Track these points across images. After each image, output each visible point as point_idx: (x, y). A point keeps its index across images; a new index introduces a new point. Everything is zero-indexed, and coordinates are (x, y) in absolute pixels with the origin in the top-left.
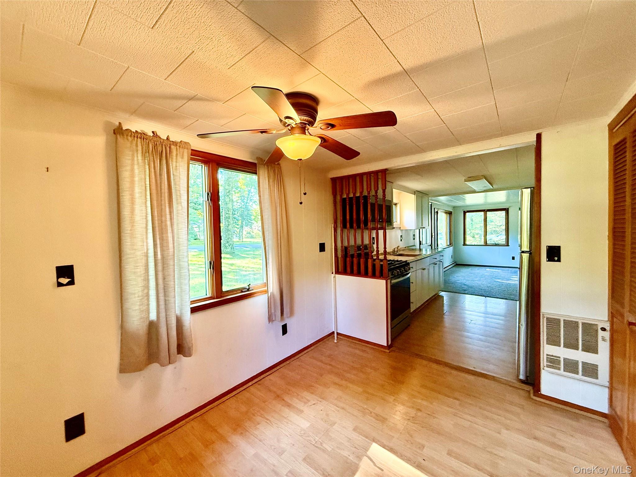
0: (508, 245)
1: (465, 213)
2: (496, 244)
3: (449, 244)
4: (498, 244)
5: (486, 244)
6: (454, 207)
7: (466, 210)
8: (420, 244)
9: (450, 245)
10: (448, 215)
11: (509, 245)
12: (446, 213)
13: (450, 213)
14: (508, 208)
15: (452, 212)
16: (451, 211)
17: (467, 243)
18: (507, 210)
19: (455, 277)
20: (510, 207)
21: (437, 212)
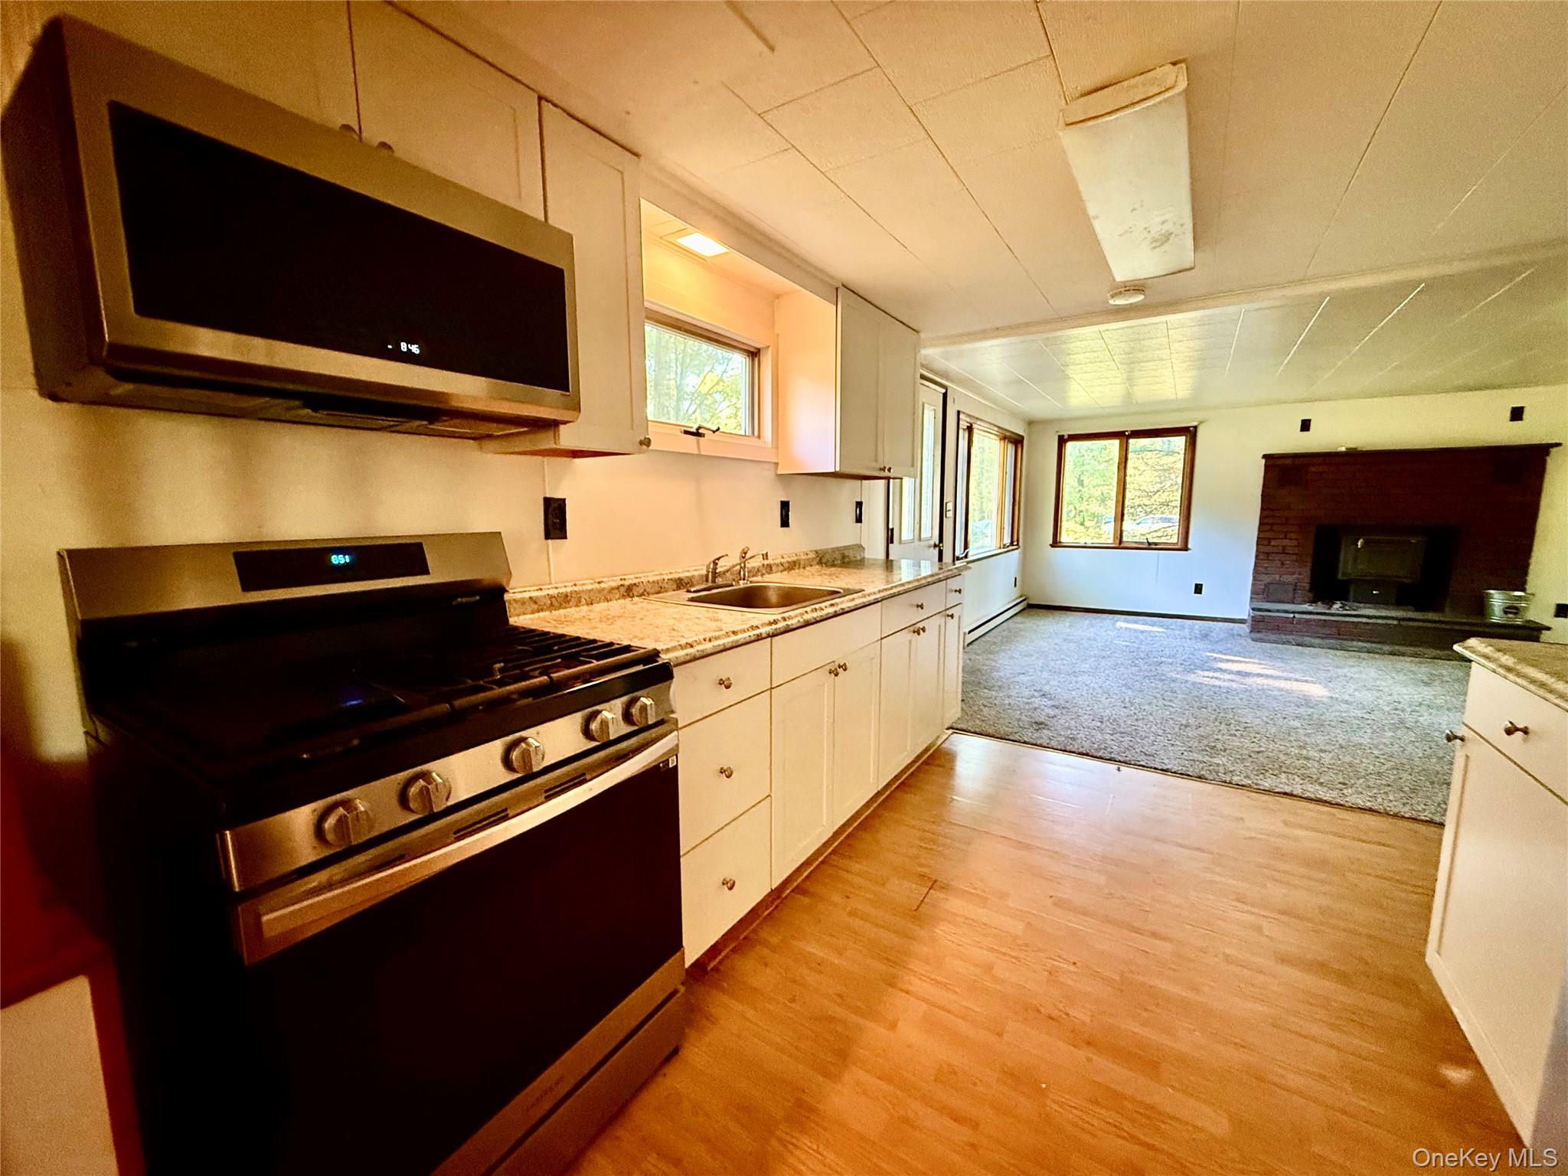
0: (1185, 548)
1: (1062, 441)
2: (1149, 544)
3: (1007, 540)
4: (1156, 544)
5: (1121, 542)
6: (1031, 423)
7: (1066, 434)
8: (890, 539)
9: (1012, 544)
10: (1011, 448)
11: (1189, 546)
12: (1004, 438)
13: (1017, 441)
14: (1195, 428)
15: (1023, 437)
16: (1021, 433)
17: (1065, 538)
18: (1190, 433)
19: (1017, 655)
20: (1201, 422)
21: (970, 429)
